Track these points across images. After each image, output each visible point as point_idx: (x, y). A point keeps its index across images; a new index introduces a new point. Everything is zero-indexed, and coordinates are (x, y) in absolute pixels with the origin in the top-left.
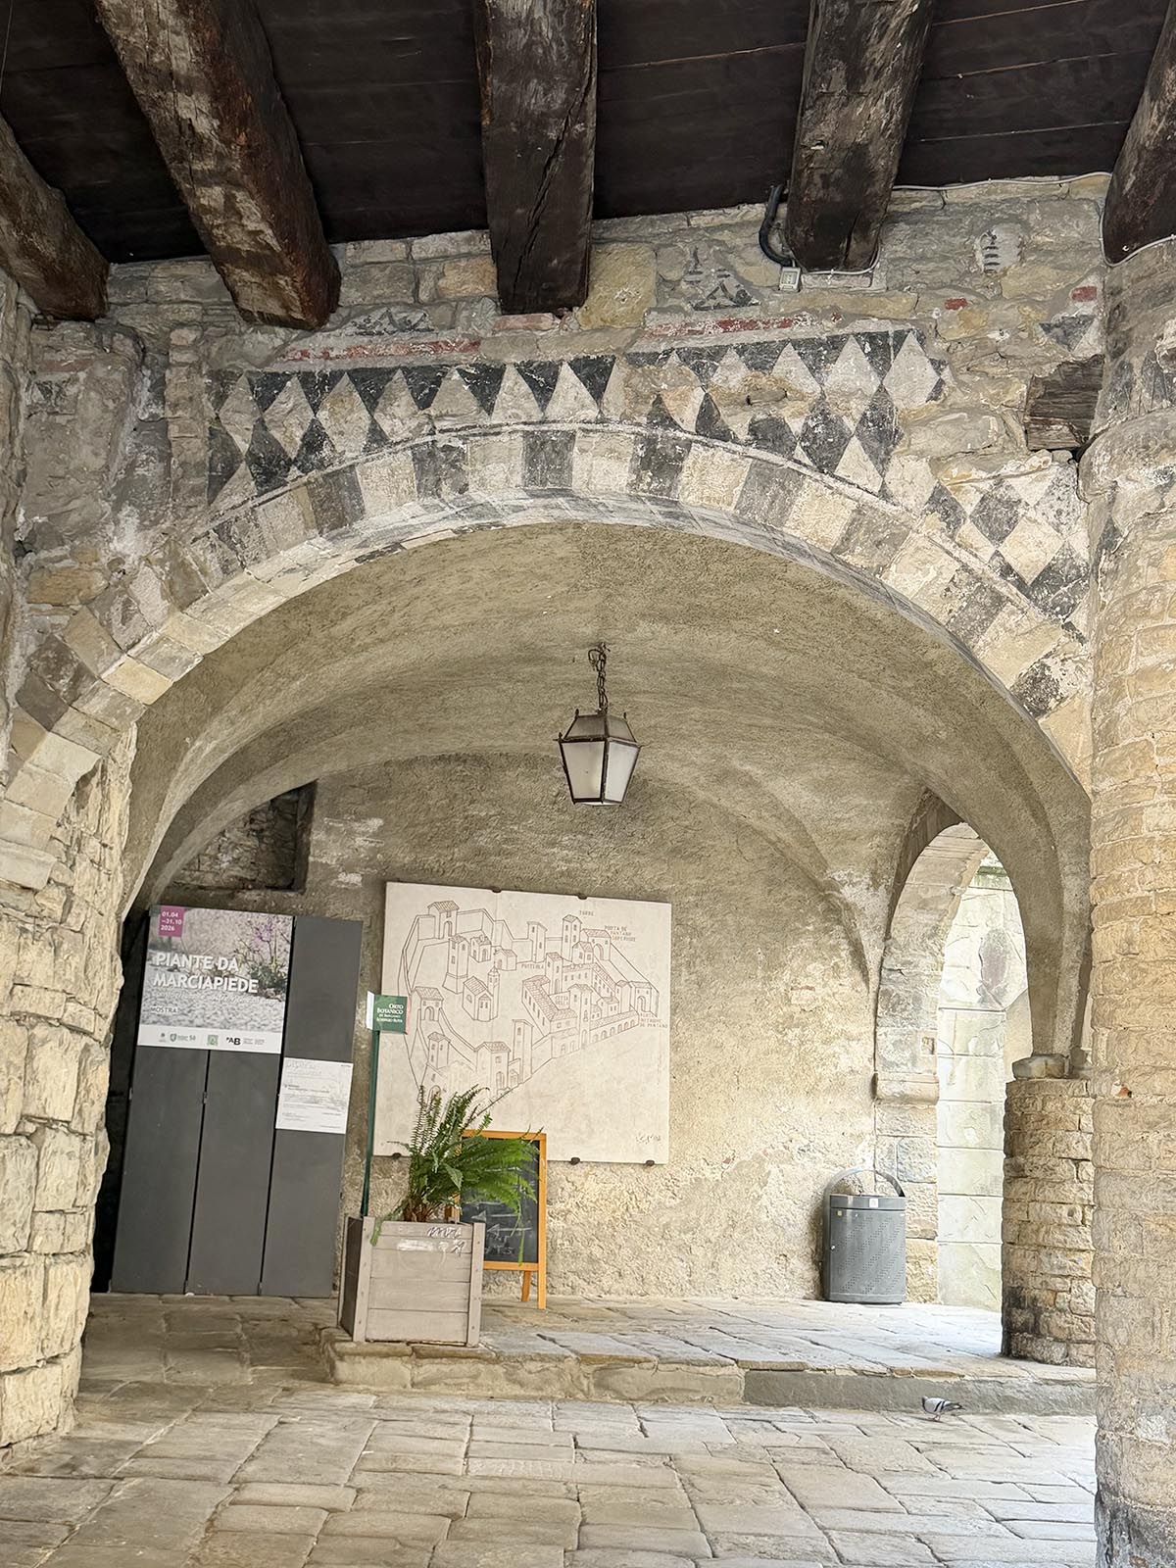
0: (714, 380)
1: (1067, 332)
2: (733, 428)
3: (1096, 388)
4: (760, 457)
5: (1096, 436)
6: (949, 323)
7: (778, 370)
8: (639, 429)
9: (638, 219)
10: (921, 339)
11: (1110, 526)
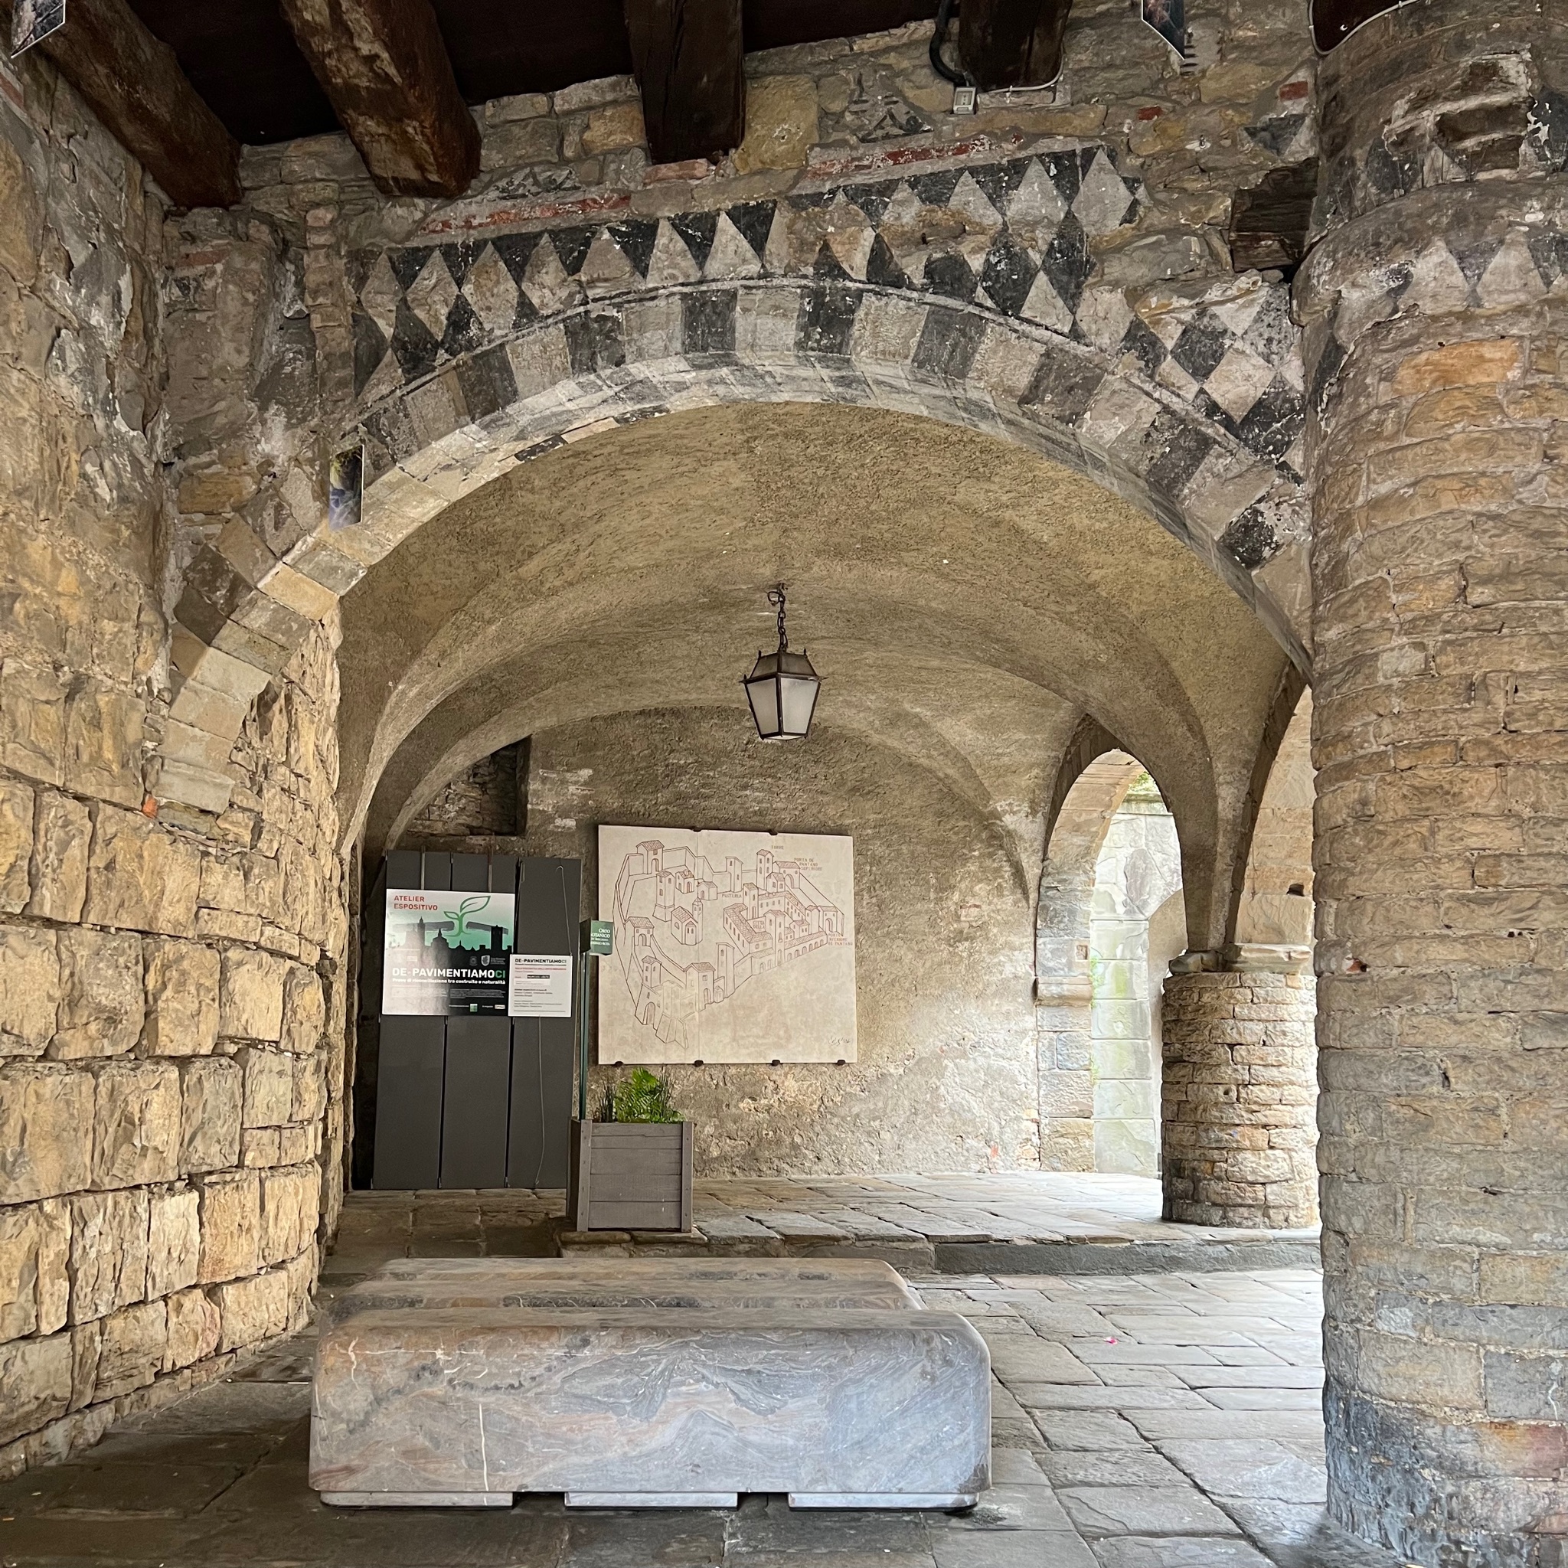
0: (885, 218)
1: (1276, 135)
2: (908, 271)
3: (1310, 195)
4: (938, 302)
5: (1312, 246)
6: (1142, 136)
7: (954, 202)
8: (804, 282)
9: (796, 47)
10: (1112, 157)
11: (1331, 345)
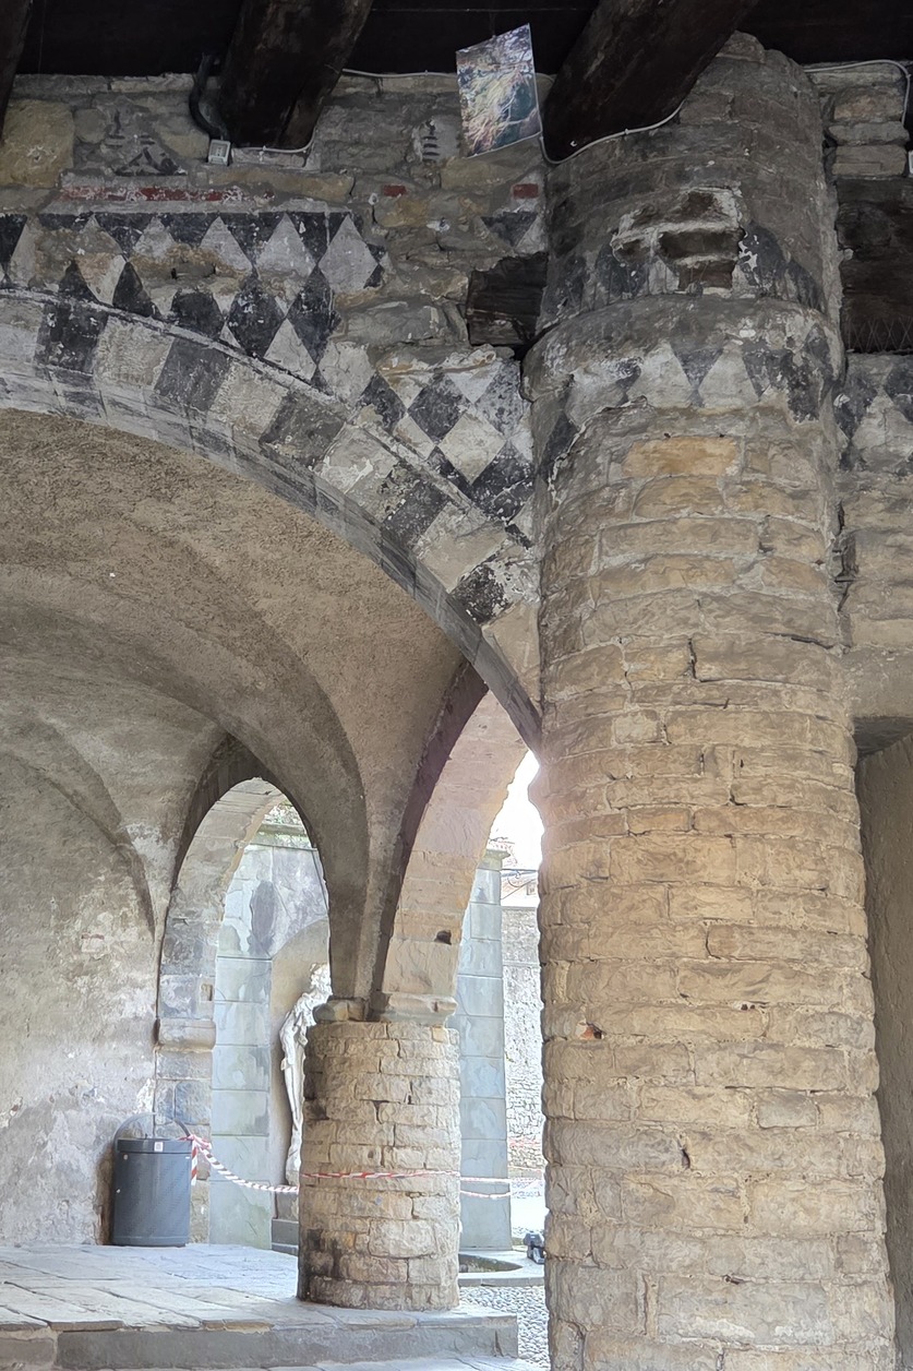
0: (137, 248)
1: (510, 227)
2: (156, 302)
3: (541, 285)
4: (183, 335)
5: (544, 332)
6: (387, 210)
7: (207, 243)
8: (47, 298)
9: (55, 77)
10: (359, 224)
11: (563, 423)
